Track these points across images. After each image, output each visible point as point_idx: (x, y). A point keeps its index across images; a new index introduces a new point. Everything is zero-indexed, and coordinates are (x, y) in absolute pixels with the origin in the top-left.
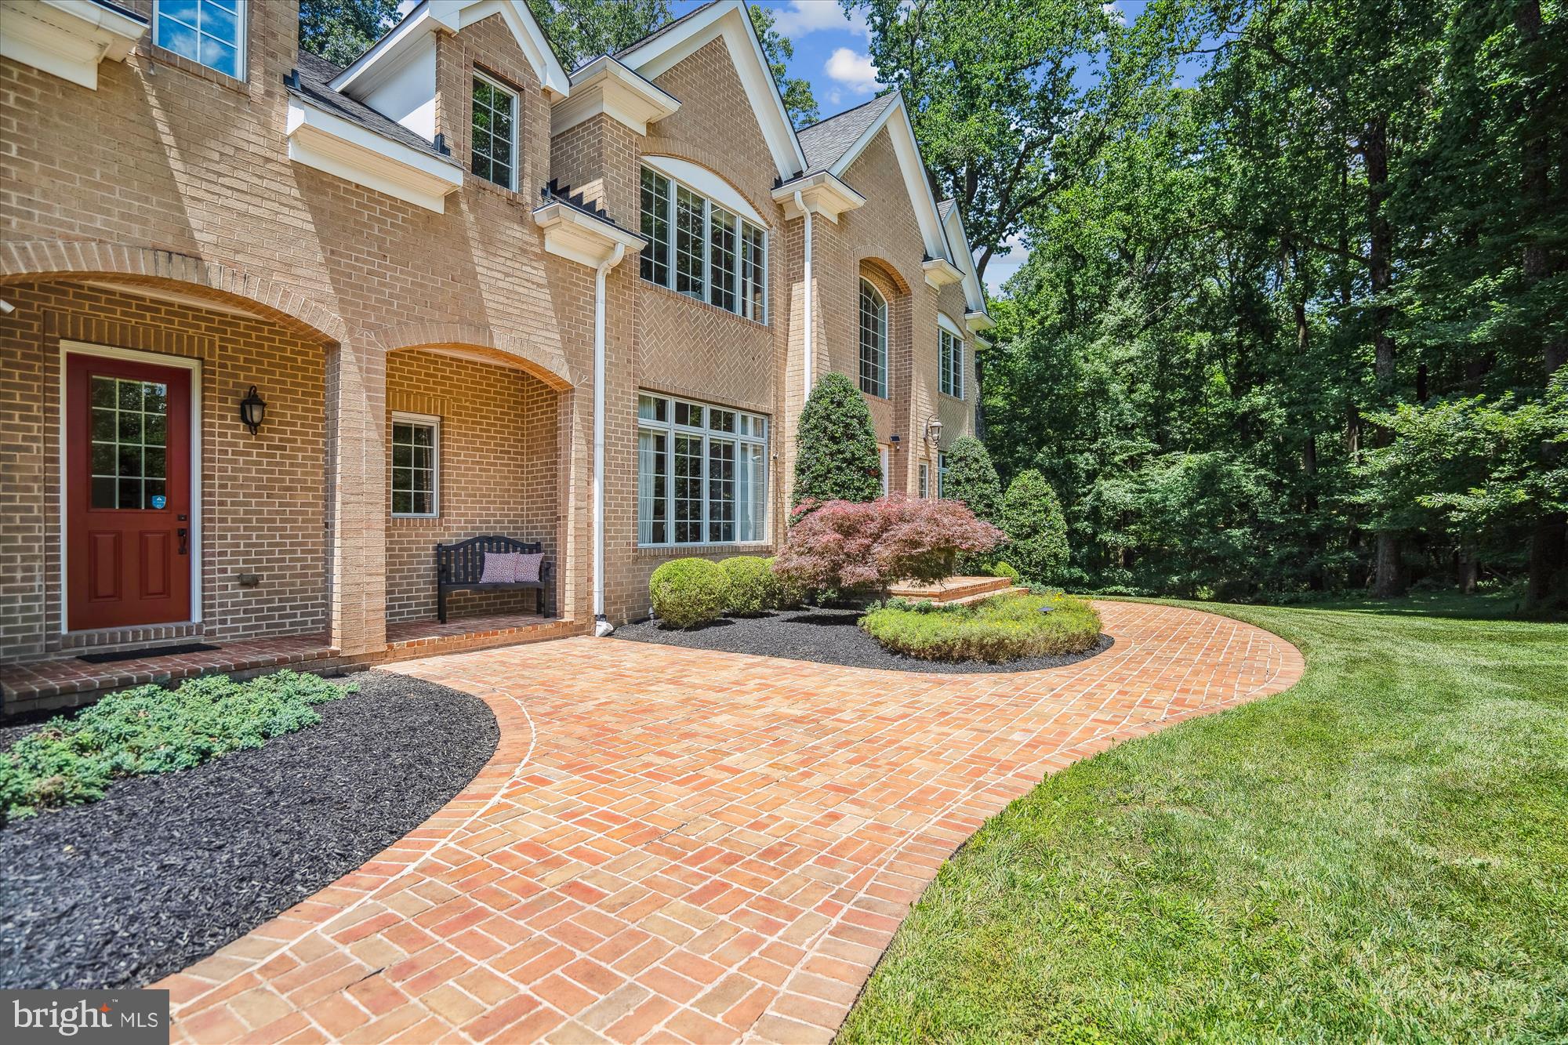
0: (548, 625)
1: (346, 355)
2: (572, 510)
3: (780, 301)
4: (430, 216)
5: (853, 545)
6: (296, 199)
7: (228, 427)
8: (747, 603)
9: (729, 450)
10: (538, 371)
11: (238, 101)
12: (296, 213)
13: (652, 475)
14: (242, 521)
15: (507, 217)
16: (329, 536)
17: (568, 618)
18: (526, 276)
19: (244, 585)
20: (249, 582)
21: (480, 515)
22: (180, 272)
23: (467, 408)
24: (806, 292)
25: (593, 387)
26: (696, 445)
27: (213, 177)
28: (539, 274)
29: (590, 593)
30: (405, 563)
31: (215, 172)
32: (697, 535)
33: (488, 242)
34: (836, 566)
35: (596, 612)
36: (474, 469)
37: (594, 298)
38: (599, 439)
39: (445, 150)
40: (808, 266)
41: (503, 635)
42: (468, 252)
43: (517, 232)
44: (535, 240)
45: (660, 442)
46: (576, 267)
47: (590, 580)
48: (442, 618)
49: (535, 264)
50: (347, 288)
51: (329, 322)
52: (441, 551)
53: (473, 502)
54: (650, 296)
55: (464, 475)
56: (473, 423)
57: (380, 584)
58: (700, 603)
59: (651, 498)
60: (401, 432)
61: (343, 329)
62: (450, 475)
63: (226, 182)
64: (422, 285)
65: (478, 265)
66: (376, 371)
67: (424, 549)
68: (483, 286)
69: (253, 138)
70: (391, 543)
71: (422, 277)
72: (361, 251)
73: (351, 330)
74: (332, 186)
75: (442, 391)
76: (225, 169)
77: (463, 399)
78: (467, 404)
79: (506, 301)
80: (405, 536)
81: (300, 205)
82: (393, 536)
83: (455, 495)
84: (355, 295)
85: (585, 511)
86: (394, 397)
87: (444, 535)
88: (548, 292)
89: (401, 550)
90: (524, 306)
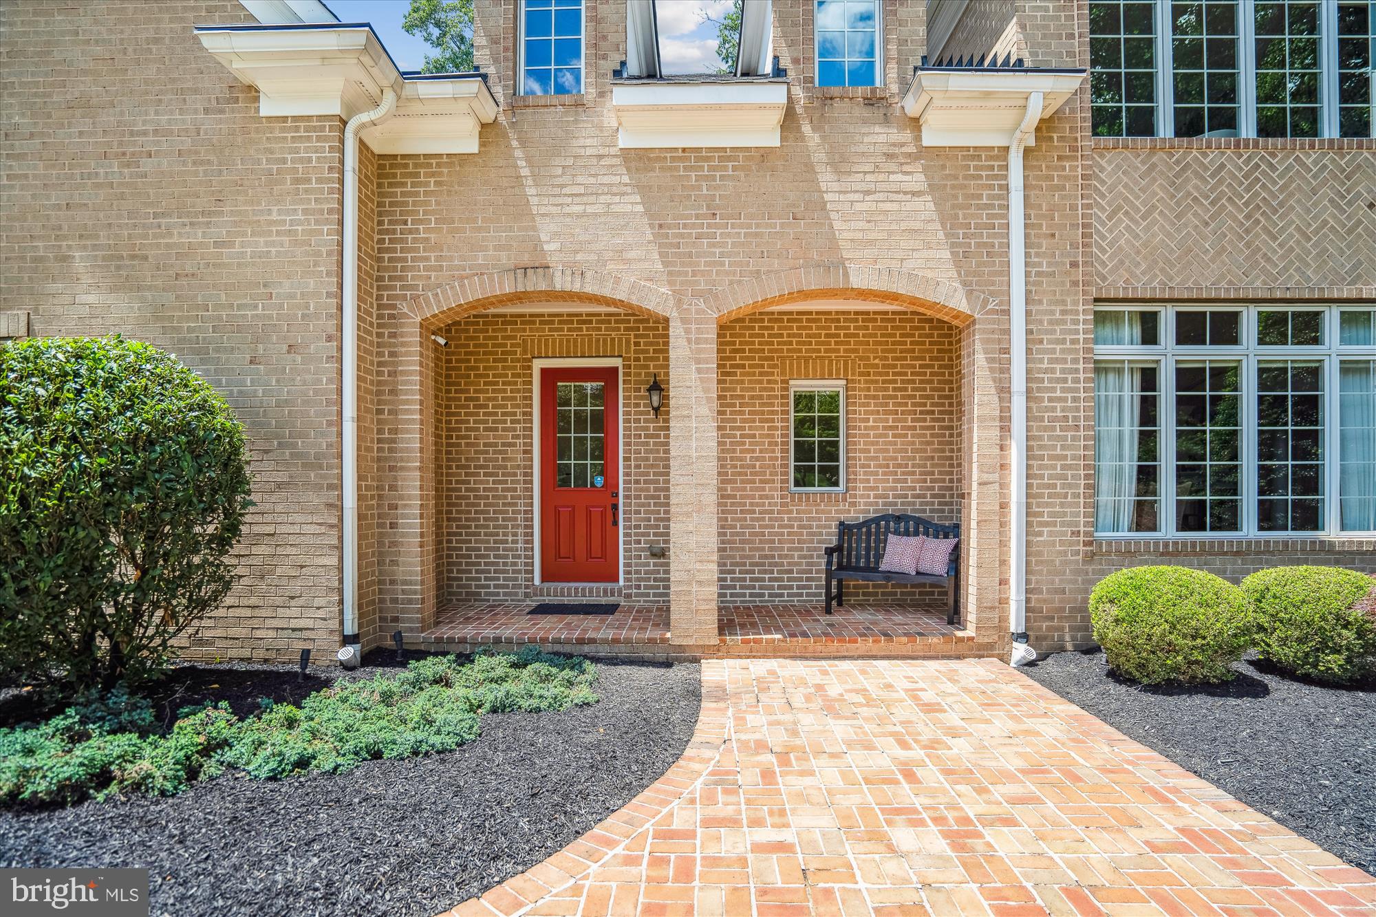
1: (675, 329)
2: (975, 486)
4: (764, 154)
6: (626, 185)
7: (641, 413)
9: (1308, 378)
10: (922, 306)
11: (577, 113)
12: (626, 199)
13: (1131, 428)
14: (653, 497)
15: (865, 122)
17: (974, 632)
18: (894, 187)
19: (654, 555)
20: (657, 553)
21: (895, 489)
22: (535, 283)
23: (877, 366)
25: (1007, 312)
26: (1227, 375)
27: (557, 191)
28: (916, 179)
29: (1004, 601)
30: (804, 542)
31: (558, 186)
32: (1228, 518)
33: (840, 163)
35: (1013, 629)
36: (886, 436)
37: (1006, 188)
38: (1019, 386)
39: (780, 73)
41: (900, 643)
42: (815, 181)
43: (881, 136)
44: (907, 136)
46: (973, 153)
47: (1003, 582)
48: (828, 608)
49: (906, 168)
51: (657, 298)
52: (843, 529)
53: (885, 474)
55: (873, 443)
56: (884, 382)
58: (1172, 649)
59: (1132, 463)
61: (671, 302)
62: (855, 443)
63: (567, 190)
64: (756, 235)
65: (827, 192)
66: (706, 341)
67: (825, 527)
68: (833, 215)
69: (588, 142)
70: (790, 519)
71: (758, 226)
72: (689, 217)
73: (679, 302)
74: (658, 159)
75: (846, 351)
76: (566, 179)
77: (872, 356)
78: (877, 361)
79: (867, 226)
80: (804, 512)
81: (629, 189)
82: (791, 512)
83: (863, 466)
84: (683, 264)
85: (997, 486)
86: (791, 365)
87: (849, 511)
88: (930, 198)
89: (800, 527)
90: (894, 227)
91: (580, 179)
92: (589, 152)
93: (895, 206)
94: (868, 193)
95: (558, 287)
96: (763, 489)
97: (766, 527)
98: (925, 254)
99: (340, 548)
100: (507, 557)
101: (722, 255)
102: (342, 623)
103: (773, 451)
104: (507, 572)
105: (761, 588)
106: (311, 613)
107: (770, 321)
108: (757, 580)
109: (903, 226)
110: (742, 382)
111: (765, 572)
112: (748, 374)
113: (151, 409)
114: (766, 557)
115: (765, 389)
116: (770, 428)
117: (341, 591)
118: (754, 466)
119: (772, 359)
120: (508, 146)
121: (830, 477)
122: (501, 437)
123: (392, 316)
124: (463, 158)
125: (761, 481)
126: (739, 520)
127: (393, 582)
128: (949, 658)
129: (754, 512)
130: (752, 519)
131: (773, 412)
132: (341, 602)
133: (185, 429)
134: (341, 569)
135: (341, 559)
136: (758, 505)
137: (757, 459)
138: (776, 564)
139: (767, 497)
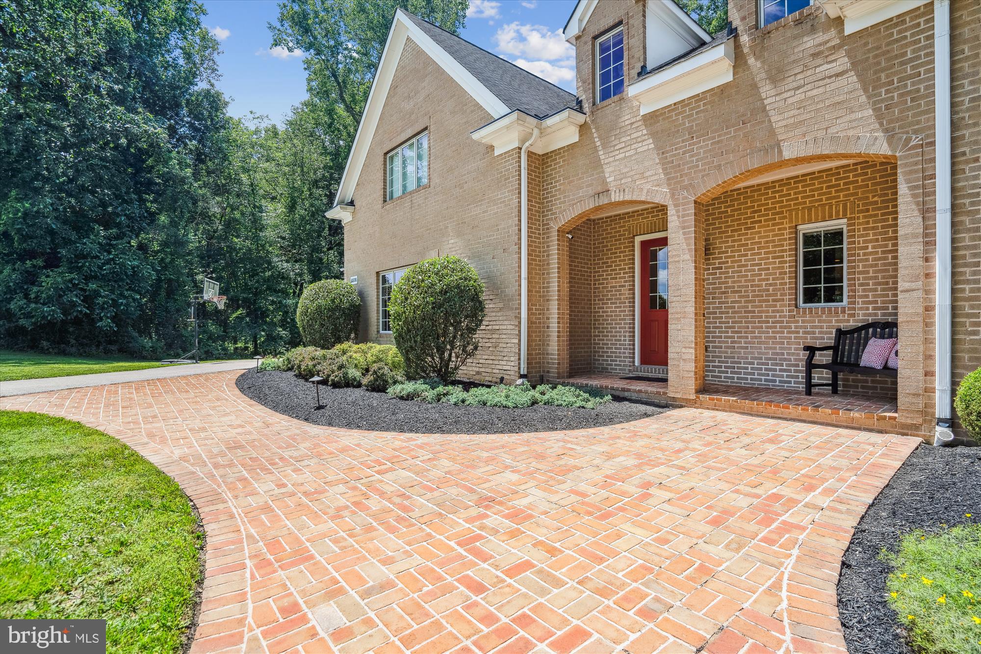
1: (671, 211)
4: (723, 89)
6: (645, 135)
12: (645, 143)
15: (796, 38)
22: (604, 200)
27: (612, 149)
28: (840, 63)
31: (613, 146)
33: (777, 75)
42: (757, 94)
43: (808, 43)
44: (831, 33)
47: (930, 374)
50: (671, 170)
51: (660, 196)
52: (840, 334)
60: (810, 240)
61: (669, 196)
63: (617, 147)
64: (718, 142)
65: (767, 98)
66: (688, 215)
67: (826, 333)
68: (771, 113)
69: (626, 118)
70: (796, 327)
71: (719, 136)
72: (678, 143)
73: (673, 195)
74: (661, 114)
75: (845, 196)
76: (617, 142)
77: (870, 196)
78: (876, 199)
79: (796, 112)
80: (808, 322)
81: (646, 137)
82: (797, 322)
83: (861, 285)
84: (675, 172)
85: (920, 294)
86: (797, 214)
87: (848, 321)
88: (853, 73)
89: (805, 333)
90: (821, 105)
91: (623, 139)
92: (627, 123)
93: (821, 90)
94: (798, 88)
95: (613, 200)
96: (776, 306)
97: (778, 332)
98: (848, 118)
99: (520, 335)
100: (620, 349)
101: (697, 161)
102: (519, 368)
103: (783, 279)
104: (620, 357)
105: (773, 376)
106: (509, 363)
107: (780, 186)
108: (770, 370)
109: (827, 103)
110: (760, 232)
111: (777, 365)
112: (764, 226)
113: (447, 280)
114: (777, 354)
115: (776, 235)
116: (780, 262)
117: (519, 355)
118: (768, 290)
119: (782, 212)
120: (592, 133)
121: (833, 295)
122: (618, 282)
123: (548, 229)
124: (572, 146)
125: (774, 300)
126: (757, 328)
127: (547, 354)
128: (871, 430)
129: (768, 322)
130: (767, 327)
131: (783, 251)
132: (519, 359)
133: (458, 286)
134: (519, 345)
135: (520, 340)
136: (771, 317)
137: (771, 285)
138: (785, 360)
139: (778, 311)
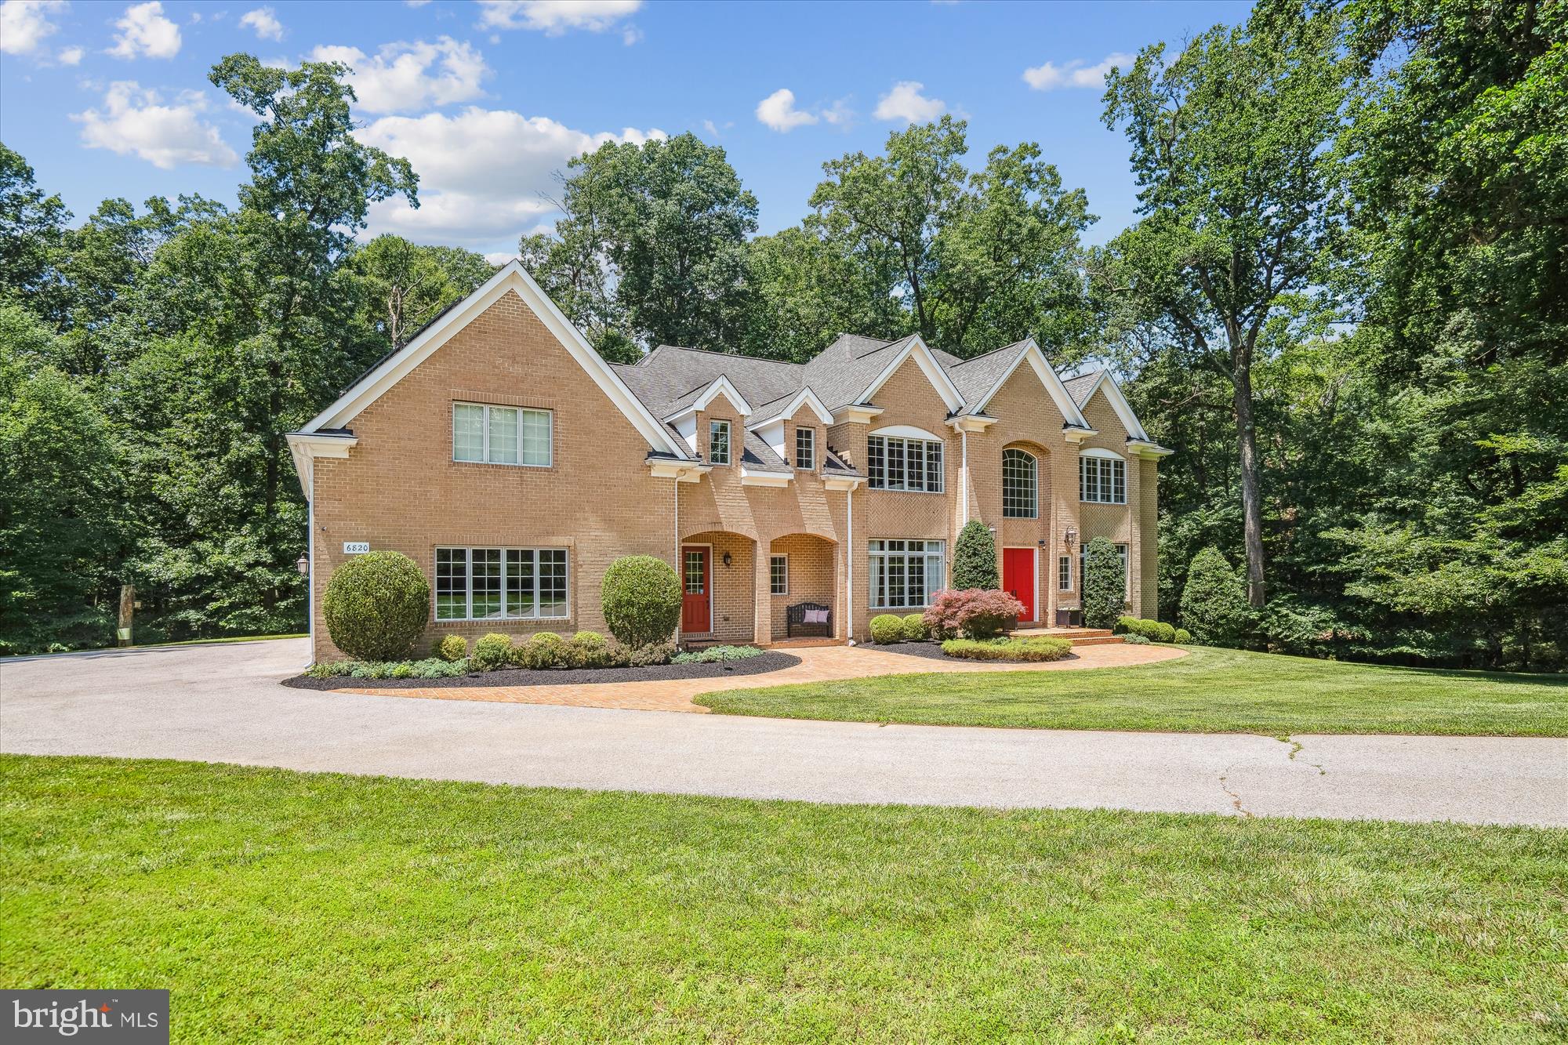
0: (829, 640)
1: (759, 544)
2: (838, 594)
3: (951, 478)
5: (949, 612)
7: (721, 565)
8: (916, 635)
9: (920, 560)
10: (825, 539)
11: (729, 471)
13: (877, 576)
14: (724, 598)
16: (754, 605)
17: (837, 638)
18: (818, 502)
20: (726, 619)
21: (804, 594)
22: (718, 529)
23: (798, 549)
24: (964, 472)
25: (847, 540)
26: (901, 560)
29: (847, 628)
30: (777, 614)
31: (724, 496)
32: (902, 603)
34: (942, 620)
35: (849, 636)
36: (800, 574)
37: (847, 503)
38: (850, 563)
39: (787, 464)
40: (964, 460)
41: (810, 643)
45: (882, 560)
46: (839, 492)
47: (846, 622)
48: (789, 636)
49: (821, 496)
50: (760, 523)
51: (753, 535)
52: (789, 609)
53: (801, 588)
54: (875, 496)
55: (797, 577)
56: (801, 556)
57: (769, 621)
59: (878, 586)
60: (774, 561)
62: (792, 577)
63: (727, 497)
65: (800, 502)
67: (782, 608)
68: (802, 509)
69: (732, 481)
71: (781, 512)
72: (762, 509)
74: (753, 489)
76: (726, 493)
79: (811, 513)
83: (794, 586)
87: (791, 601)
88: (827, 505)
89: (774, 608)
91: (730, 494)
92: (732, 486)
93: (818, 508)
94: (811, 503)
98: (825, 523)
101: (772, 521)
109: (820, 514)
120: (709, 481)
121: (783, 590)
128: (828, 646)
